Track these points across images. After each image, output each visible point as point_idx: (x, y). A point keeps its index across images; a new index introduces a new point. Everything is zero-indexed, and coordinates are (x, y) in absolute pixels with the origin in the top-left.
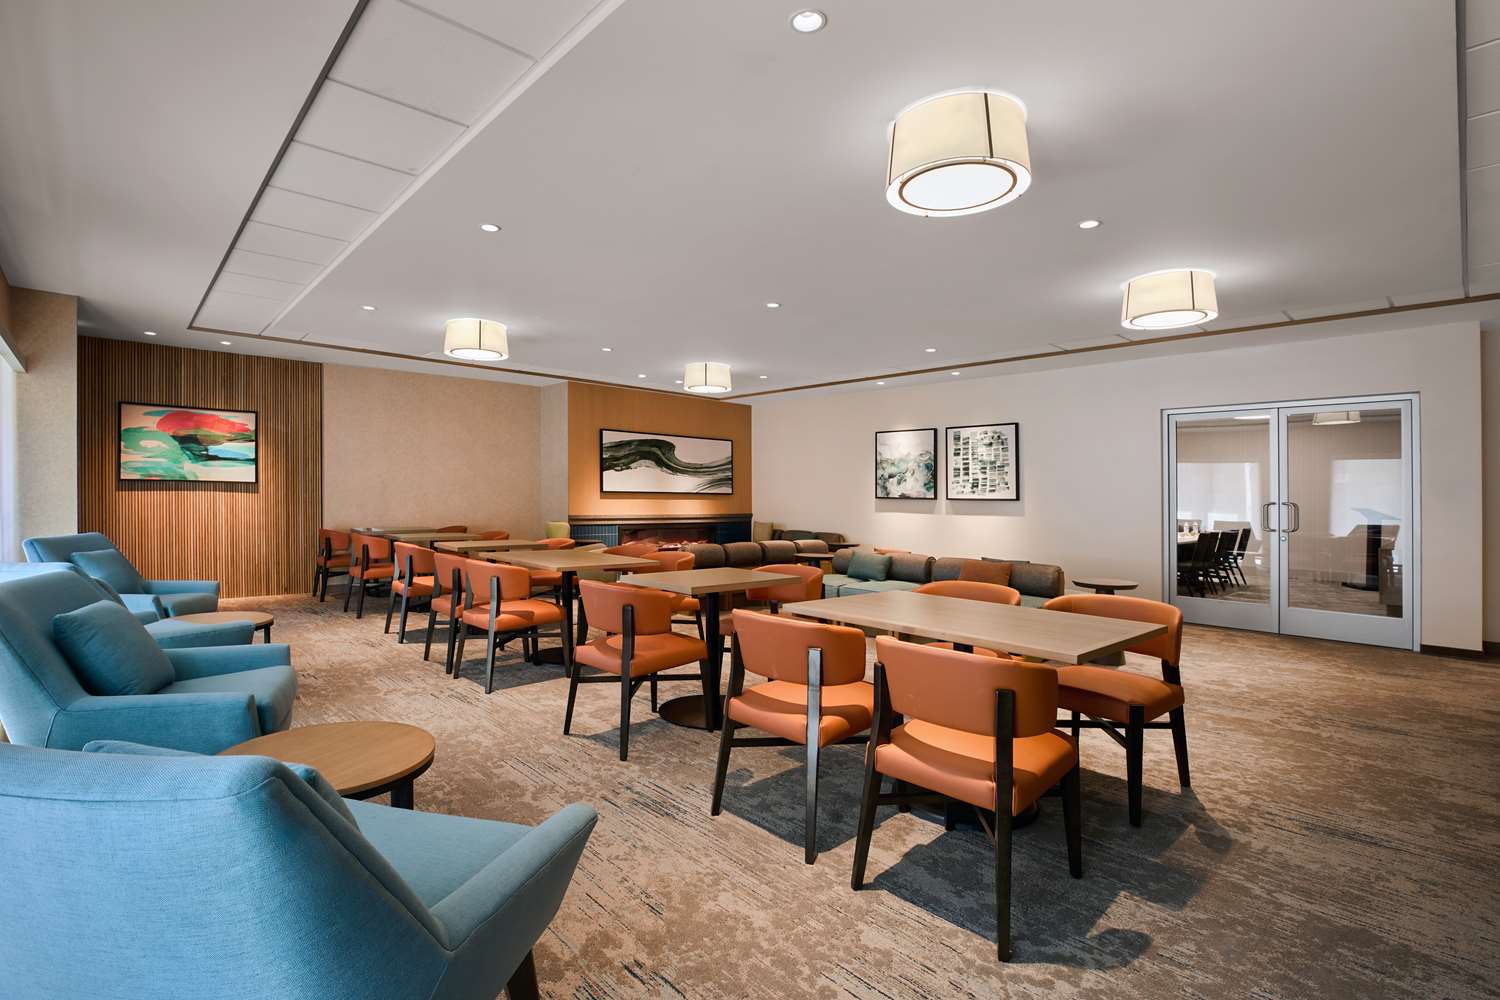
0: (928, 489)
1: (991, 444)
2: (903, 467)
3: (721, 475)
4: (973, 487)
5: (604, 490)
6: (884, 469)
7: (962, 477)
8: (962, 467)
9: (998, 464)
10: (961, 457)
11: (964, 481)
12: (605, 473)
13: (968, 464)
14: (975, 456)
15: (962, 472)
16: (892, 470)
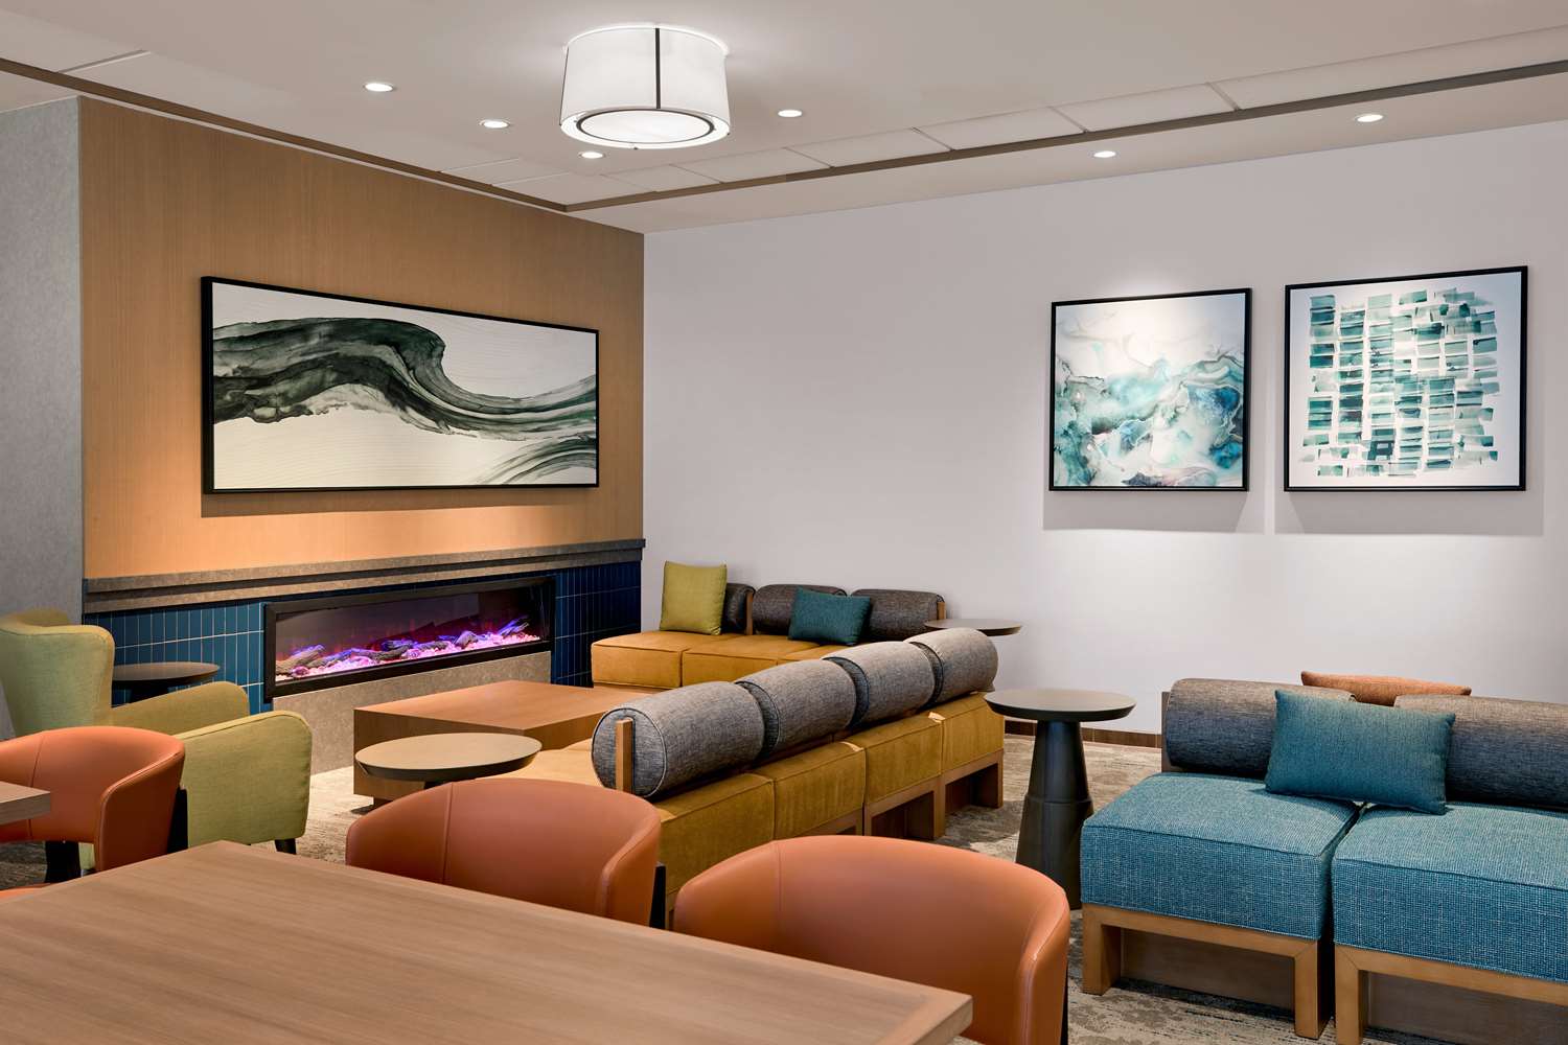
0: (1223, 462)
1: (1437, 330)
2: (1141, 400)
3: (568, 431)
4: (1374, 452)
5: (220, 483)
6: (1076, 407)
7: (1337, 426)
8: (1336, 396)
9: (1460, 385)
10: (1336, 367)
11: (1343, 436)
12: (221, 429)
13: (1359, 387)
14: (1382, 366)
15: (1337, 411)
16: (1107, 409)
